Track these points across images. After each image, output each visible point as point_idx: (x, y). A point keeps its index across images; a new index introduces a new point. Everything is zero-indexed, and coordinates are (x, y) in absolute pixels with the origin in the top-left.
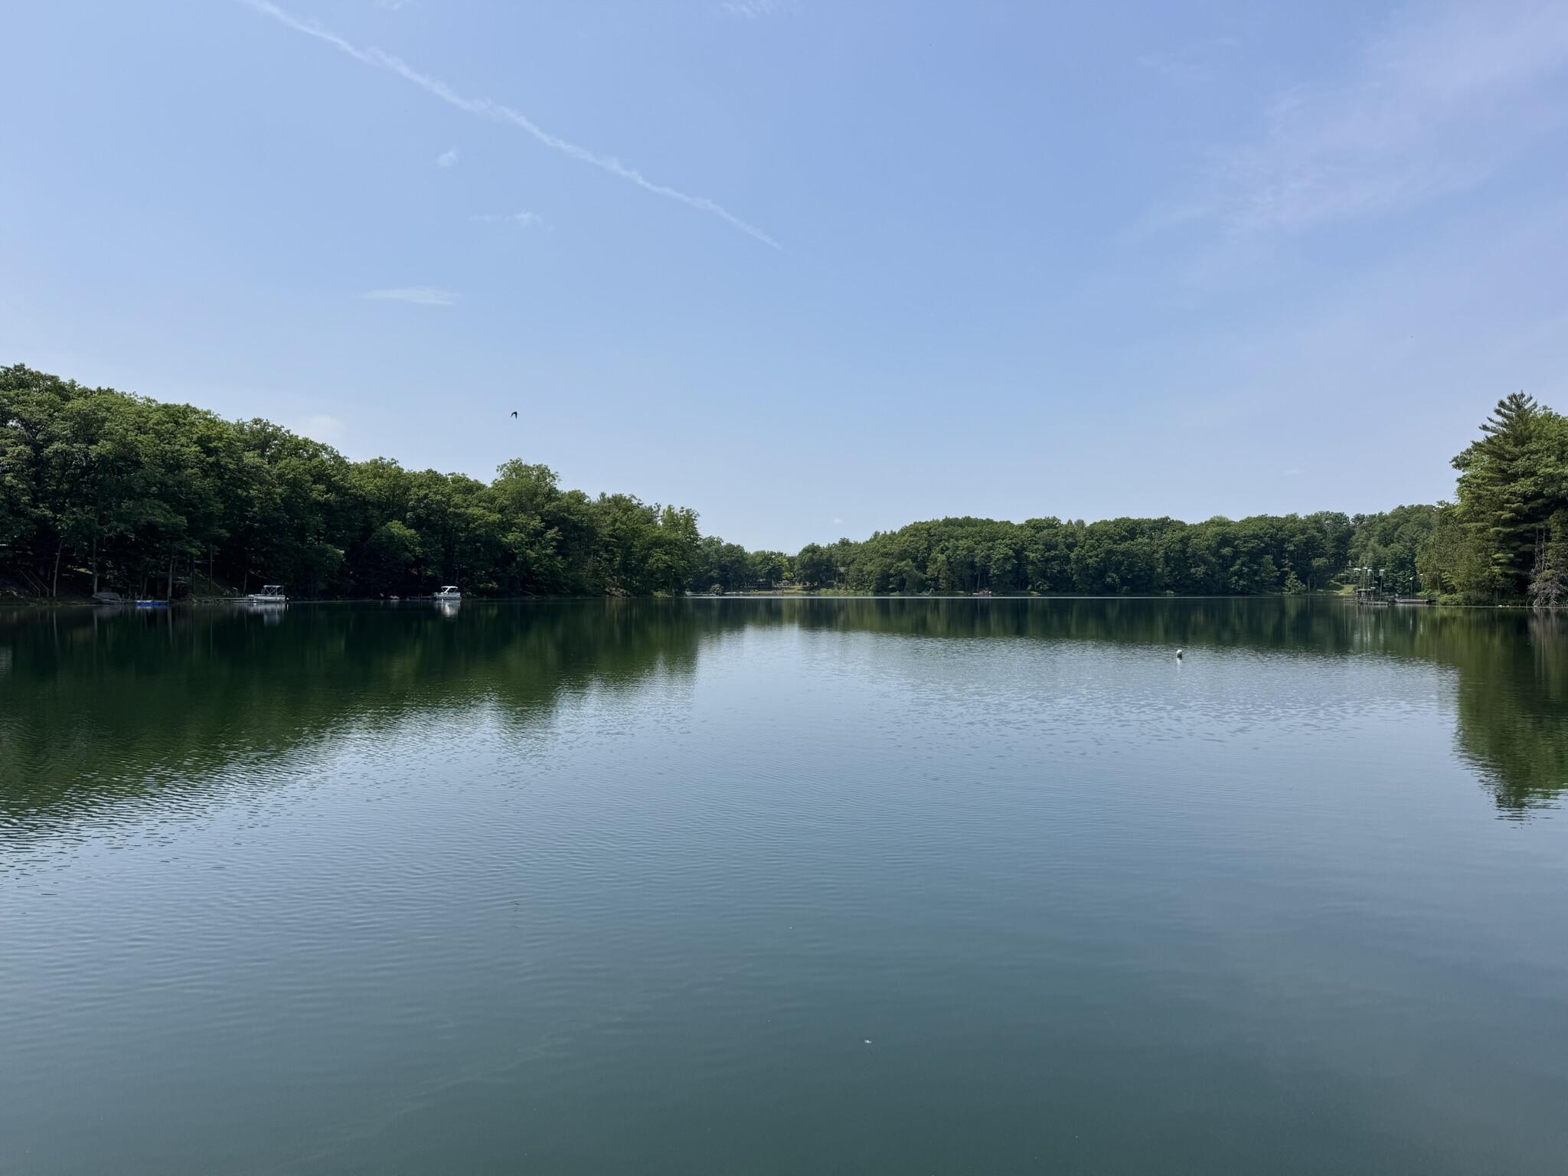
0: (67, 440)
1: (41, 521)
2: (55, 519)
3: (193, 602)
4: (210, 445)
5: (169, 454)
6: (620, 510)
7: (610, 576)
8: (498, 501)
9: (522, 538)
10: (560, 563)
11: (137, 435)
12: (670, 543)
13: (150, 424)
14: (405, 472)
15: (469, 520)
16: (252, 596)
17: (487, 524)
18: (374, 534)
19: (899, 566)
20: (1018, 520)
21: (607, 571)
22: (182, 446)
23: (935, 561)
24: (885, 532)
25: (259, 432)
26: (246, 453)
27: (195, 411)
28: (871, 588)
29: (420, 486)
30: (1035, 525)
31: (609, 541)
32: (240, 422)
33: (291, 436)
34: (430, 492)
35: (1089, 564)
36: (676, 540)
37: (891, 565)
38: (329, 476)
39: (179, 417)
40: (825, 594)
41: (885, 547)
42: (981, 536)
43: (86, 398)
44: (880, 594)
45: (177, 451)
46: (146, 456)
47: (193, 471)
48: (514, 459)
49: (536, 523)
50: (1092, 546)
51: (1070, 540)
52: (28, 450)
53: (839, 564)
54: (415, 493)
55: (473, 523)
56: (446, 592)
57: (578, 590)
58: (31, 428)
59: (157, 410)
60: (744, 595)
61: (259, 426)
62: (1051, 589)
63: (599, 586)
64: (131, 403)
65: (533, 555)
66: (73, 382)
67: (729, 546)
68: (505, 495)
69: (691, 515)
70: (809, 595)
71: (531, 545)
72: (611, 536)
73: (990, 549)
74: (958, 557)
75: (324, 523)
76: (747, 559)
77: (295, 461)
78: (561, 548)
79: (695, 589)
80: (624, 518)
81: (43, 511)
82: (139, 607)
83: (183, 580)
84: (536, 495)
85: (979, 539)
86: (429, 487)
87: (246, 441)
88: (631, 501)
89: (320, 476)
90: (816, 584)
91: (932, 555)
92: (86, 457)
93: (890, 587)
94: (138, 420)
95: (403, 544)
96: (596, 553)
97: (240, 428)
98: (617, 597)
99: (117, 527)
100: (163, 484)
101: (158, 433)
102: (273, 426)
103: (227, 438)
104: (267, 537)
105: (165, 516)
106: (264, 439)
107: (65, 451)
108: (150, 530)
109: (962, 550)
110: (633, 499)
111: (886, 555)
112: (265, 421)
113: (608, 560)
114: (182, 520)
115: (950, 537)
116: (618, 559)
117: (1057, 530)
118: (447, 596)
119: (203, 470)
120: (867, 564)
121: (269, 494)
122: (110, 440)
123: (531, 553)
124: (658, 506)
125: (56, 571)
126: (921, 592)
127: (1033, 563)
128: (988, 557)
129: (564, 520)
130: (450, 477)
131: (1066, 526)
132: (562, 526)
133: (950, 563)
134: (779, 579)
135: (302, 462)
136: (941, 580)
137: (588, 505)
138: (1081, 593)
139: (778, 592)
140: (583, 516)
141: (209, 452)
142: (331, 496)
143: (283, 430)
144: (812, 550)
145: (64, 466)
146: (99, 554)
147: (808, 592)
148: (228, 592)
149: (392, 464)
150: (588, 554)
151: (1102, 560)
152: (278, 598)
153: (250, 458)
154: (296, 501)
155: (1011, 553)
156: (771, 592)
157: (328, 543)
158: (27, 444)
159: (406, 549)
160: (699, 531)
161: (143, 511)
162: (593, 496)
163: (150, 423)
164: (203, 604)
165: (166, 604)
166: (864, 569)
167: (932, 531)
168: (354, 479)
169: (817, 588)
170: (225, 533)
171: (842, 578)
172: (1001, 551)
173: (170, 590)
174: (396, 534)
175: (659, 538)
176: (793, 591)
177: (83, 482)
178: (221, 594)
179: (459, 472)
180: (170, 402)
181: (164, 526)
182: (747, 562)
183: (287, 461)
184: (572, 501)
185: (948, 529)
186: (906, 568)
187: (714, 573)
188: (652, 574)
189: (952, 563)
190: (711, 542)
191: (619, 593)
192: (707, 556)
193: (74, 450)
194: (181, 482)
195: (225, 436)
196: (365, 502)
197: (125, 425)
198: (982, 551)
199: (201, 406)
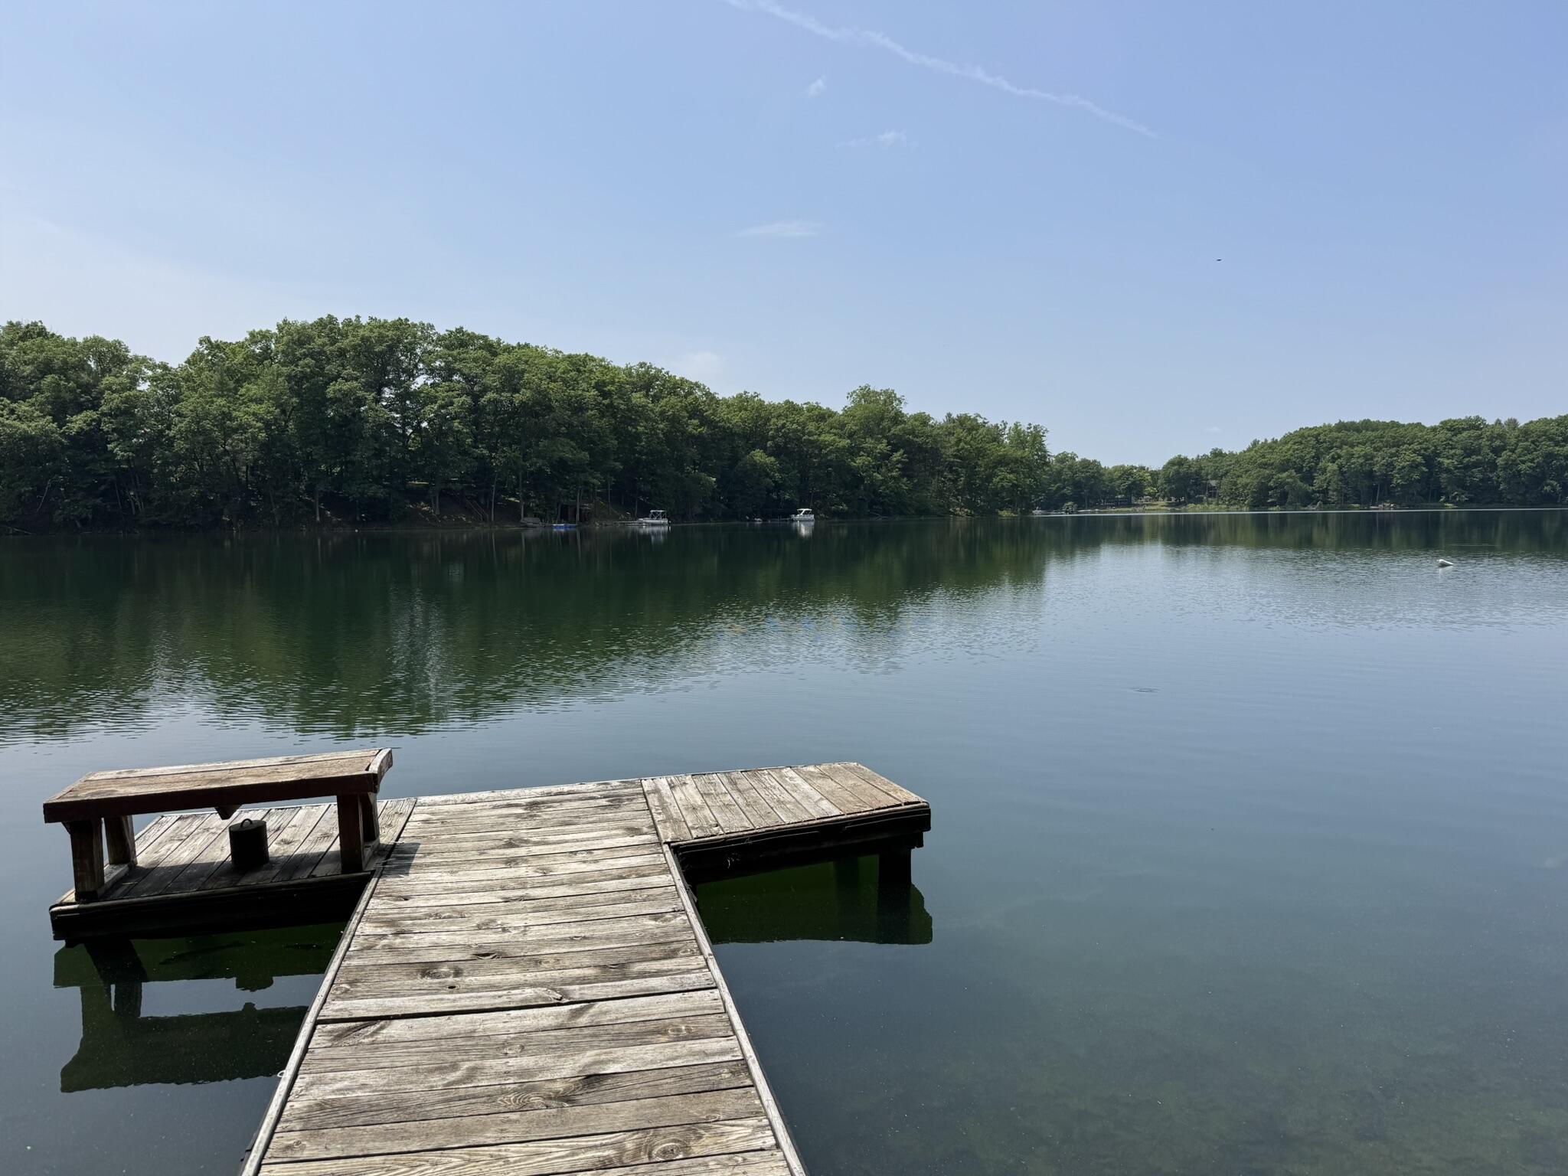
0: (498, 391)
1: (481, 458)
2: (490, 457)
3: (596, 526)
4: (605, 389)
5: (574, 399)
6: (964, 430)
7: (955, 496)
8: (848, 427)
9: (869, 462)
10: (905, 484)
11: (548, 384)
12: (1016, 461)
13: (558, 374)
14: (766, 404)
15: (819, 446)
16: (642, 519)
17: (838, 450)
18: (740, 464)
19: (1279, 478)
20: (1431, 421)
21: (950, 492)
22: (584, 390)
23: (1324, 471)
24: (1266, 440)
25: (644, 375)
26: (634, 394)
27: (593, 359)
28: (1246, 503)
29: (779, 416)
30: (1451, 427)
31: (953, 462)
32: (629, 366)
33: (670, 377)
34: (787, 421)
35: (1521, 470)
36: (1022, 458)
37: (1270, 477)
38: (702, 412)
39: (580, 365)
40: (1192, 510)
41: (1263, 456)
42: (1382, 442)
43: (509, 353)
44: (1256, 509)
45: (580, 395)
46: (557, 401)
47: (592, 413)
48: (863, 385)
49: (883, 446)
50: (1526, 449)
51: (1498, 443)
52: (469, 400)
53: (1209, 477)
54: (774, 423)
55: (825, 449)
56: (801, 514)
57: (923, 511)
58: (470, 381)
59: (564, 360)
60: (1100, 512)
61: (643, 369)
62: (1471, 501)
63: (944, 506)
64: (543, 355)
65: (880, 477)
66: (499, 339)
67: (1084, 461)
68: (854, 420)
69: (1039, 432)
70: (1175, 511)
71: (878, 468)
72: (955, 456)
73: (1392, 455)
74: (1353, 466)
75: (698, 454)
76: (1104, 475)
77: (673, 399)
78: (907, 470)
79: (1046, 507)
80: (969, 438)
81: (481, 451)
82: (555, 530)
83: (587, 506)
84: (882, 419)
85: (1380, 444)
86: (787, 417)
87: (633, 383)
88: (976, 420)
89: (695, 412)
90: (1183, 500)
91: (1320, 464)
92: (511, 404)
93: (1269, 501)
94: (549, 370)
95: (765, 471)
96: (940, 473)
97: (628, 371)
98: (962, 515)
99: (536, 463)
100: (570, 425)
101: (564, 380)
102: (655, 368)
103: (619, 382)
104: (652, 468)
105: (572, 452)
106: (648, 381)
107: (496, 399)
108: (562, 465)
109: (1358, 458)
110: (978, 418)
111: (1264, 466)
112: (648, 364)
113: (953, 481)
114: (585, 455)
115: (1344, 443)
116: (962, 479)
117: (1480, 432)
118: (802, 518)
119: (600, 411)
120: (1241, 477)
121: (653, 429)
122: (529, 388)
123: (878, 475)
124: (1004, 424)
125: (493, 500)
126: (1305, 506)
127: (1448, 471)
128: (1390, 466)
129: (910, 443)
130: (805, 406)
131: (1493, 426)
132: (907, 448)
133: (1342, 473)
134: (1140, 495)
135: (679, 400)
136: (1331, 493)
137: (932, 427)
138: (1510, 504)
139: (1138, 509)
140: (928, 437)
141: (605, 395)
142: (704, 430)
143: (663, 372)
144: (1179, 462)
145: (496, 413)
146: (524, 485)
147: (1173, 508)
148: (623, 517)
149: (755, 397)
150: (933, 475)
151: (1538, 465)
152: (662, 521)
153: (638, 398)
154: (676, 436)
155: (1419, 459)
156: (1130, 509)
157: (702, 472)
158: (468, 394)
159: (767, 475)
160: (1048, 448)
161: (555, 448)
162: (938, 417)
163: (559, 371)
164: (604, 527)
165: (576, 527)
166: (1238, 482)
167: (1322, 437)
168: (723, 413)
169: (1185, 503)
170: (619, 466)
171: (1213, 493)
172: (1407, 458)
173: (578, 515)
174: (758, 462)
175: (1004, 456)
176: (1155, 507)
177: (510, 425)
178: (617, 518)
179: (813, 401)
180: (573, 353)
181: (572, 461)
182: (1104, 478)
183: (667, 399)
184: (917, 423)
185: (1340, 434)
186: (1289, 480)
187: (1068, 491)
188: (996, 493)
189: (1345, 472)
190: (1063, 458)
191: (963, 512)
192: (1060, 472)
193: (502, 398)
194: (583, 423)
195: (617, 380)
196: (734, 434)
197: (539, 375)
198: (1384, 459)
199: (596, 354)
